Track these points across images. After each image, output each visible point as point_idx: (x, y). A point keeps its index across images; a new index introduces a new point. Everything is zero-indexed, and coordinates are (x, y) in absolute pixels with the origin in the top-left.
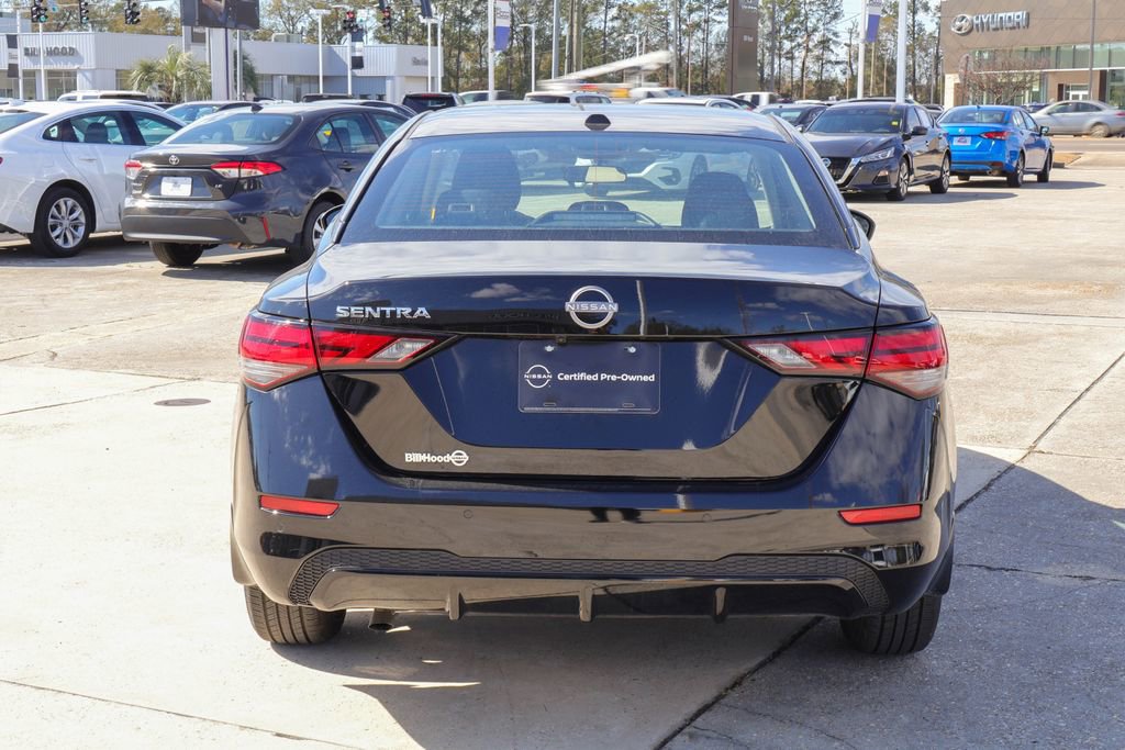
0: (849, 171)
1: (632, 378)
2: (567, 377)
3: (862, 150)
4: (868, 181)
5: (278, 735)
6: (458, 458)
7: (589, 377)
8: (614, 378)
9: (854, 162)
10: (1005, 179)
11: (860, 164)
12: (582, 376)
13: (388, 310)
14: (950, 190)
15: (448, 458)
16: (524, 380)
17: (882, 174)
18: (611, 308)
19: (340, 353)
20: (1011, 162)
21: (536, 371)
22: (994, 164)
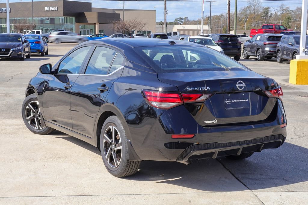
0: (10, 52)
1: (244, 100)
2: (233, 101)
3: (14, 47)
4: (16, 55)
5: (167, 194)
6: (215, 121)
7: (237, 101)
8: (241, 101)
9: (12, 50)
10: (40, 54)
11: (13, 51)
12: (236, 101)
13: (200, 88)
14: (31, 57)
15: (214, 121)
16: (225, 102)
17: (19, 53)
18: (244, 85)
19: (189, 99)
20: (42, 50)
21: (228, 100)
22: (38, 50)
